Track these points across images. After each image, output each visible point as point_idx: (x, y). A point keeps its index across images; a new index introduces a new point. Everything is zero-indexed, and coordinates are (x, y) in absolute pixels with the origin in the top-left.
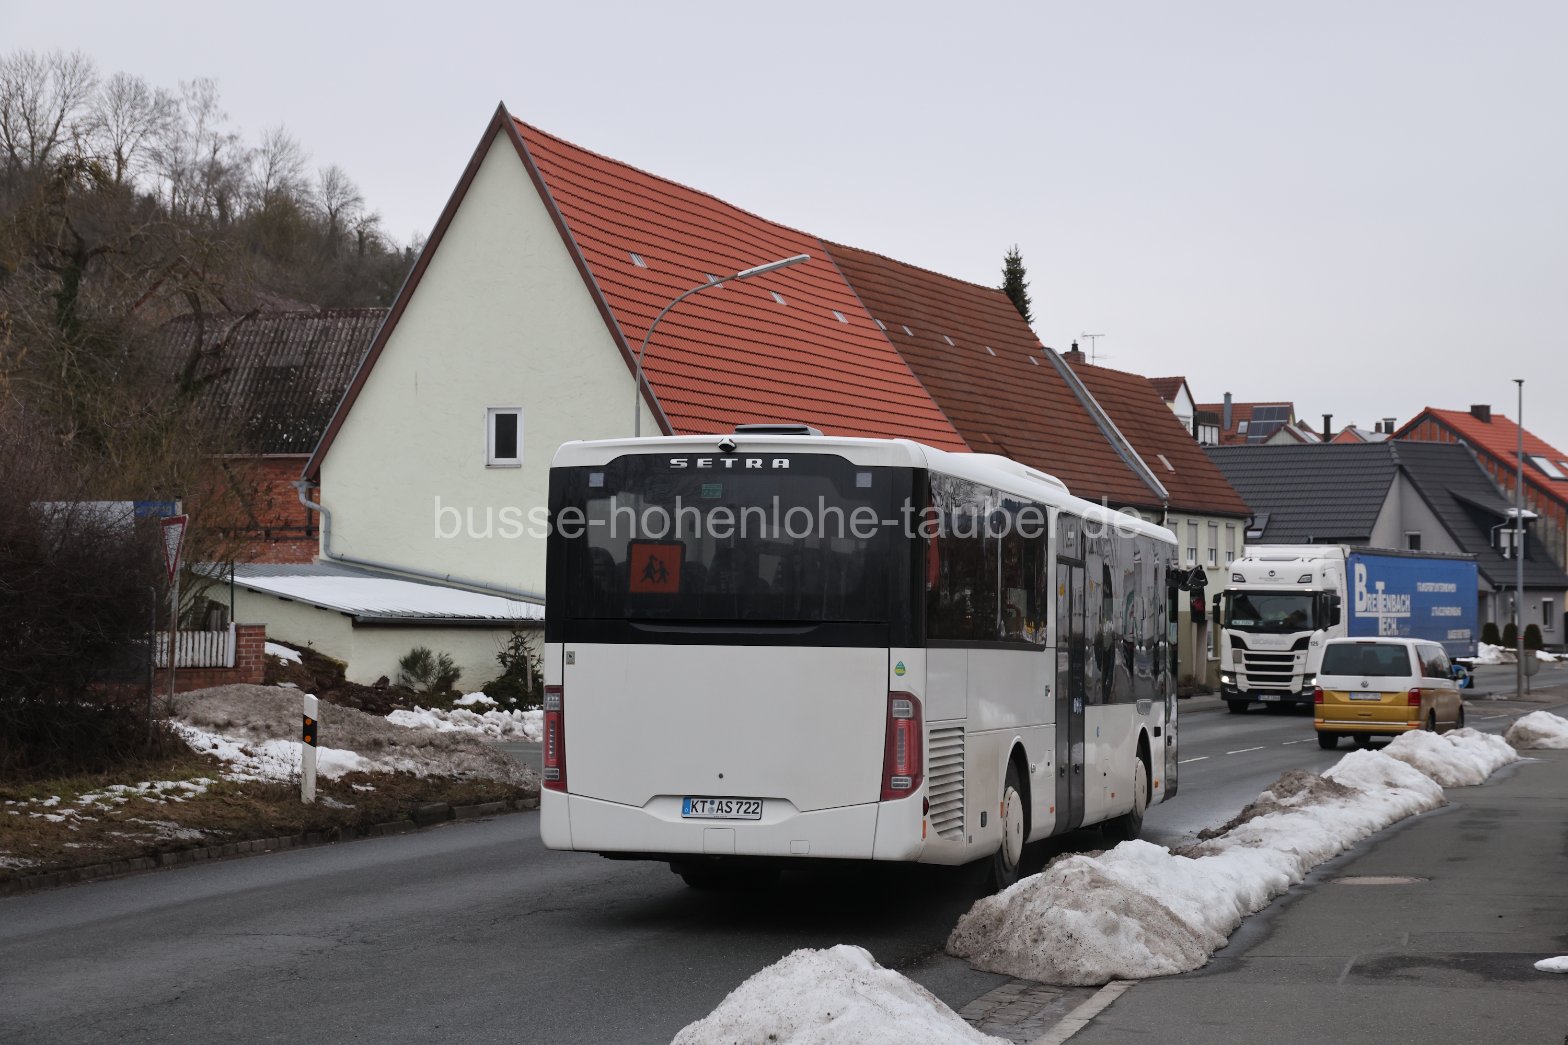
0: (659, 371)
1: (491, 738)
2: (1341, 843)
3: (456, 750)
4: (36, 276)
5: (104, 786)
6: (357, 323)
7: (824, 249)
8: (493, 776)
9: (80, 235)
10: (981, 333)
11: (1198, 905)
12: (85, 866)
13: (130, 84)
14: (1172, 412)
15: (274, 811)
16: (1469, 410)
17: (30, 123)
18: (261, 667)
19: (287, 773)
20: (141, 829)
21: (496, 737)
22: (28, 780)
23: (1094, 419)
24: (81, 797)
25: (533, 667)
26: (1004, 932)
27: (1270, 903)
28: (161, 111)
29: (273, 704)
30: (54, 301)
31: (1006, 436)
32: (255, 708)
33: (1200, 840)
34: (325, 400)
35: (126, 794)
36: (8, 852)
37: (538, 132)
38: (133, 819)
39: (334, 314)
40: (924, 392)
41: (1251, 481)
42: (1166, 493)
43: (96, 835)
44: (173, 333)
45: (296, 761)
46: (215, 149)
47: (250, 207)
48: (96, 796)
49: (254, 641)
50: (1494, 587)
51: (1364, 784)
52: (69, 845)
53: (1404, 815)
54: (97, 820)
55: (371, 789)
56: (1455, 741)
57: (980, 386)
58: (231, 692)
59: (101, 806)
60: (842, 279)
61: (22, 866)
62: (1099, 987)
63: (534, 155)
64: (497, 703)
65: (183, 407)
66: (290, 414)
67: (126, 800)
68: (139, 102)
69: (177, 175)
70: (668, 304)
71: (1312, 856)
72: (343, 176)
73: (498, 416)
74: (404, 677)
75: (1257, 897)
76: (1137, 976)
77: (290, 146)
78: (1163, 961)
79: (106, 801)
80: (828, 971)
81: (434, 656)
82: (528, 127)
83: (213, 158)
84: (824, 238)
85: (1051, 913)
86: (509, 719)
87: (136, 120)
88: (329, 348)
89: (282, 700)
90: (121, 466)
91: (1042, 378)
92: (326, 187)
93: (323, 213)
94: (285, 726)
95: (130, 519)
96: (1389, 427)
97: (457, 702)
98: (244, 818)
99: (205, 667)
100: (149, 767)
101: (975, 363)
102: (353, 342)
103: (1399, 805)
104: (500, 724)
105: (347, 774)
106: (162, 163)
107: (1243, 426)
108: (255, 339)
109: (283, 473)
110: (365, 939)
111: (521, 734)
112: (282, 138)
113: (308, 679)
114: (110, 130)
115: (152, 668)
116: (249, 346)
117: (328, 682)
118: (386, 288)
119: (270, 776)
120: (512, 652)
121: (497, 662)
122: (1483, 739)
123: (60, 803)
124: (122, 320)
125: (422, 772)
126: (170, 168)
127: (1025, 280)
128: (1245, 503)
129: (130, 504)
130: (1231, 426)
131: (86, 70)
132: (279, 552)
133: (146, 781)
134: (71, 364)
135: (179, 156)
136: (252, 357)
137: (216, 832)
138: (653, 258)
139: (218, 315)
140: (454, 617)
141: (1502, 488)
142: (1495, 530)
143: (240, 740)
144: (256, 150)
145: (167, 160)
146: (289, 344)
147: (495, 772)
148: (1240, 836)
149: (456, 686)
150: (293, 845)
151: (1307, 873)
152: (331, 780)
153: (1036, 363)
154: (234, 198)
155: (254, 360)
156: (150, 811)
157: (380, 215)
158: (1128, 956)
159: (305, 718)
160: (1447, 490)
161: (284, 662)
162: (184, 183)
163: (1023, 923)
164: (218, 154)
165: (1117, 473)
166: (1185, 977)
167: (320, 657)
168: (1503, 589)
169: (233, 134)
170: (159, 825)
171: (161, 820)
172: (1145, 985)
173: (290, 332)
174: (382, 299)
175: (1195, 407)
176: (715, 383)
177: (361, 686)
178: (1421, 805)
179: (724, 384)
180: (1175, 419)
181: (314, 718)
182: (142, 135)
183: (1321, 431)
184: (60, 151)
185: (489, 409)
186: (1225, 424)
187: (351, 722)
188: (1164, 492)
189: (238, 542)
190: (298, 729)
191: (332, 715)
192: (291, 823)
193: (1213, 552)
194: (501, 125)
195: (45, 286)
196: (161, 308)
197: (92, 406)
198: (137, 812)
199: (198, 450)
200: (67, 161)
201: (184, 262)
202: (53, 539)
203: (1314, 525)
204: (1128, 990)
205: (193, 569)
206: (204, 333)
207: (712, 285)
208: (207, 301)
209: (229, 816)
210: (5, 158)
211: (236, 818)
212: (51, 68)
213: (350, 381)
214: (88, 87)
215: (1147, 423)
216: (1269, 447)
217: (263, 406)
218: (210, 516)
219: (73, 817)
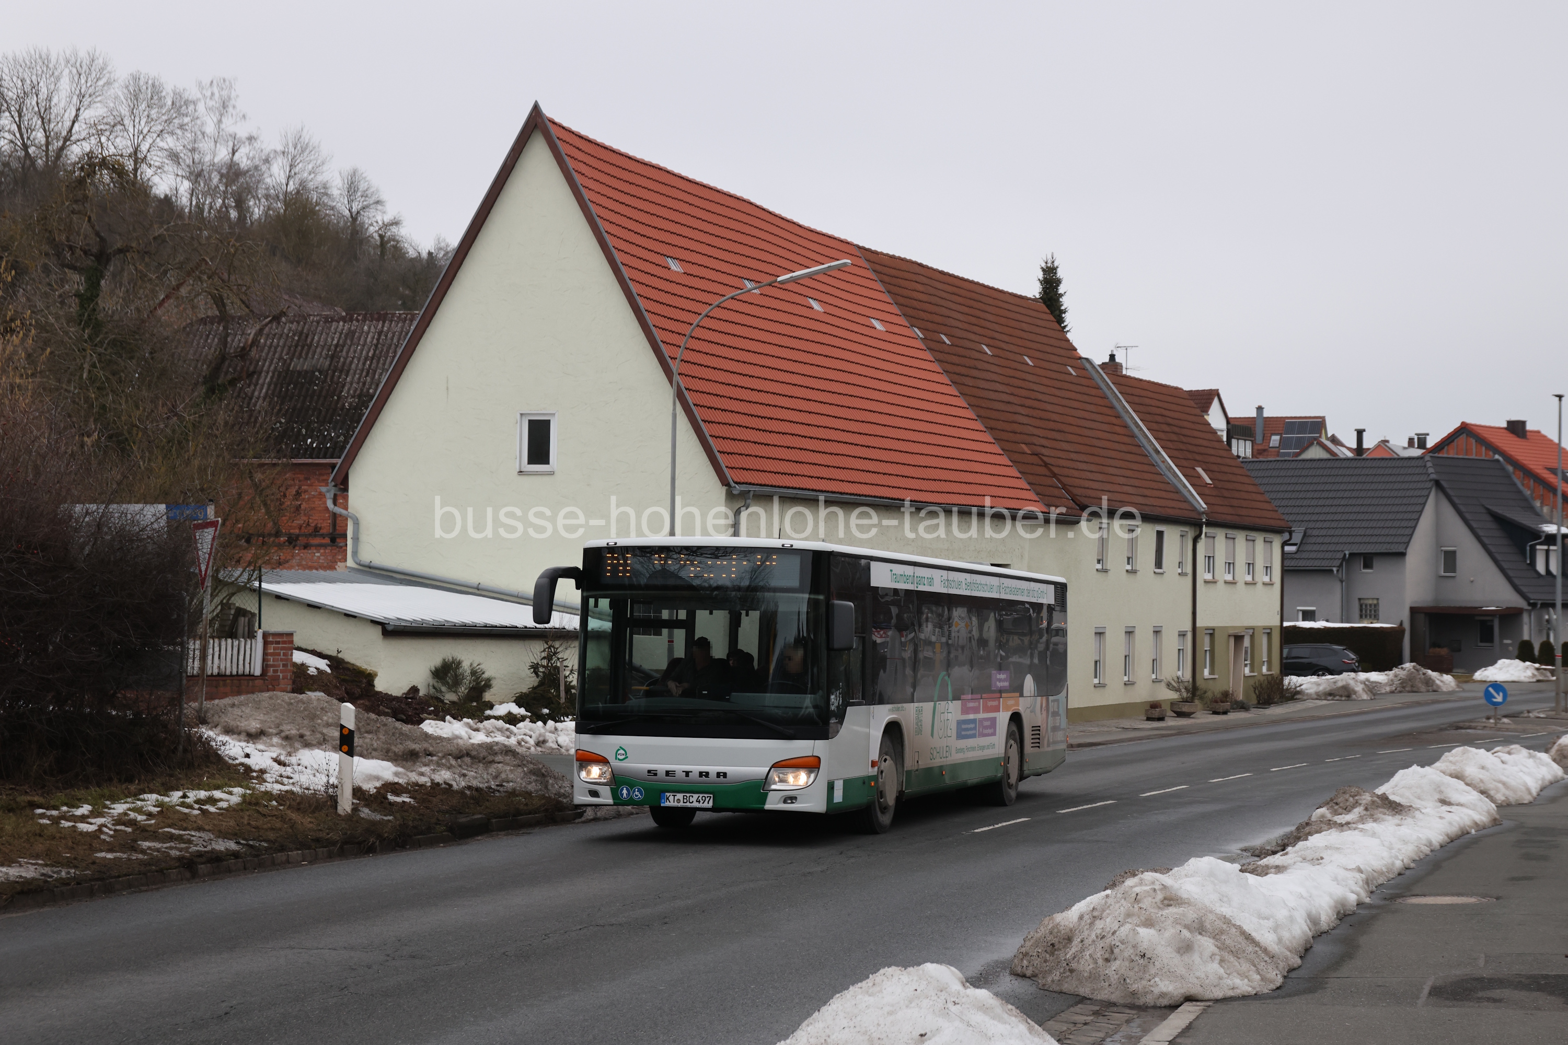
0: (696, 377)
1: (525, 750)
3: (493, 762)
4: (54, 276)
5: (136, 795)
6: (383, 327)
7: (860, 255)
8: (531, 787)
9: (102, 235)
10: (1019, 342)
11: (1271, 925)
12: (119, 877)
13: (147, 83)
14: (1210, 424)
15: (310, 822)
16: (1505, 425)
17: (46, 121)
18: (289, 675)
19: (323, 784)
20: (175, 839)
21: (529, 748)
22: (57, 788)
23: (1132, 431)
24: (113, 806)
25: (566, 677)
26: (1073, 950)
27: (1339, 922)
28: (178, 111)
29: (306, 713)
30: (74, 303)
31: (1044, 446)
32: (288, 716)
33: (1256, 859)
34: (350, 404)
35: (159, 804)
36: (40, 862)
37: (573, 133)
38: (166, 829)
39: (360, 318)
40: (961, 402)
41: (1287, 495)
42: (1205, 506)
43: (128, 844)
44: (195, 336)
45: (331, 772)
46: (233, 150)
47: (269, 209)
48: (128, 806)
49: (282, 649)
50: (1529, 604)
51: (1419, 801)
52: (103, 854)
53: (1460, 833)
54: (129, 830)
55: (408, 800)
56: (1503, 759)
57: (1018, 396)
58: (263, 700)
59: (132, 815)
60: (880, 286)
61: (55, 876)
62: (1174, 1007)
63: (569, 156)
64: (529, 714)
65: (210, 409)
66: (314, 419)
67: (159, 809)
68: (157, 102)
69: (196, 175)
70: (705, 310)
71: (1375, 874)
72: (365, 178)
73: (530, 422)
74: (434, 687)
75: (1326, 917)
76: (1212, 998)
77: (310, 148)
78: (1238, 981)
79: (139, 810)
80: (918, 990)
81: (466, 665)
82: (563, 128)
83: (232, 160)
84: (861, 245)
85: (1124, 931)
86: (543, 731)
87: (152, 120)
88: (355, 352)
89: (315, 710)
90: (147, 469)
91: (1078, 388)
92: (346, 190)
93: (343, 216)
94: (319, 736)
95: (163, 522)
96: (1422, 443)
97: (488, 712)
98: (280, 829)
99: (231, 675)
100: (180, 776)
101: (1011, 372)
102: (379, 346)
103: (1455, 824)
104: (533, 735)
105: (383, 785)
106: (179, 163)
107: (1275, 440)
108: (278, 343)
109: (307, 479)
110: (413, 954)
111: (555, 746)
112: (302, 139)
113: (338, 688)
114: (127, 131)
115: (184, 675)
116: (273, 349)
117: (357, 691)
118: (407, 292)
119: (305, 786)
120: (545, 662)
121: (529, 672)
122: (1531, 756)
123: (91, 812)
124: (143, 321)
125: (459, 783)
126: (188, 170)
127: (1061, 290)
128: (1283, 517)
129: (162, 507)
130: (1263, 440)
131: (102, 70)
132: (302, 559)
133: (178, 790)
134: (94, 366)
135: (197, 157)
136: (275, 360)
137: (251, 843)
138: (689, 262)
139: (240, 318)
140: (486, 627)
141: (1538, 504)
142: (1531, 546)
143: (273, 749)
144: (275, 152)
145: (184, 161)
146: (313, 348)
147: (534, 784)
148: (1300, 854)
149: (488, 696)
150: (331, 857)
151: (1372, 892)
152: (366, 791)
153: (1074, 373)
154: (252, 199)
155: (277, 363)
156: (183, 821)
157: (401, 218)
158: (1203, 976)
159: (342, 727)
160: (1483, 506)
161: (312, 671)
162: (202, 185)
163: (1093, 941)
164: (237, 154)
165: (1155, 485)
166: (1260, 999)
167: (348, 666)
168: (1539, 606)
169: (252, 134)
170: (193, 836)
171: (195, 830)
172: (1220, 1007)
173: (314, 335)
174: (404, 304)
175: (1228, 420)
176: (752, 390)
177: (391, 695)
178: (1476, 823)
179: (761, 391)
180: (1214, 432)
181: (351, 727)
182: (158, 136)
183: (1354, 445)
184: (75, 152)
185: (522, 415)
186: (1257, 438)
187: (386, 732)
188: (1203, 505)
189: (265, 548)
190: (333, 739)
191: (369, 724)
192: (328, 834)
193: (1250, 566)
194: (536, 125)
195: (63, 287)
196: (185, 309)
197: (115, 409)
198: (170, 821)
199: (226, 454)
200: (90, 158)
201: (207, 263)
202: (84, 542)
203: (1349, 540)
204: (1204, 1011)
205: (221, 575)
206: (227, 335)
207: (749, 291)
208: (232, 303)
209: (265, 826)
210: (19, 157)
211: (272, 829)
212: (66, 66)
213: (377, 385)
214: (104, 86)
215: (1184, 435)
216: (1303, 460)
217: (287, 410)
218: (237, 521)
219: (106, 826)
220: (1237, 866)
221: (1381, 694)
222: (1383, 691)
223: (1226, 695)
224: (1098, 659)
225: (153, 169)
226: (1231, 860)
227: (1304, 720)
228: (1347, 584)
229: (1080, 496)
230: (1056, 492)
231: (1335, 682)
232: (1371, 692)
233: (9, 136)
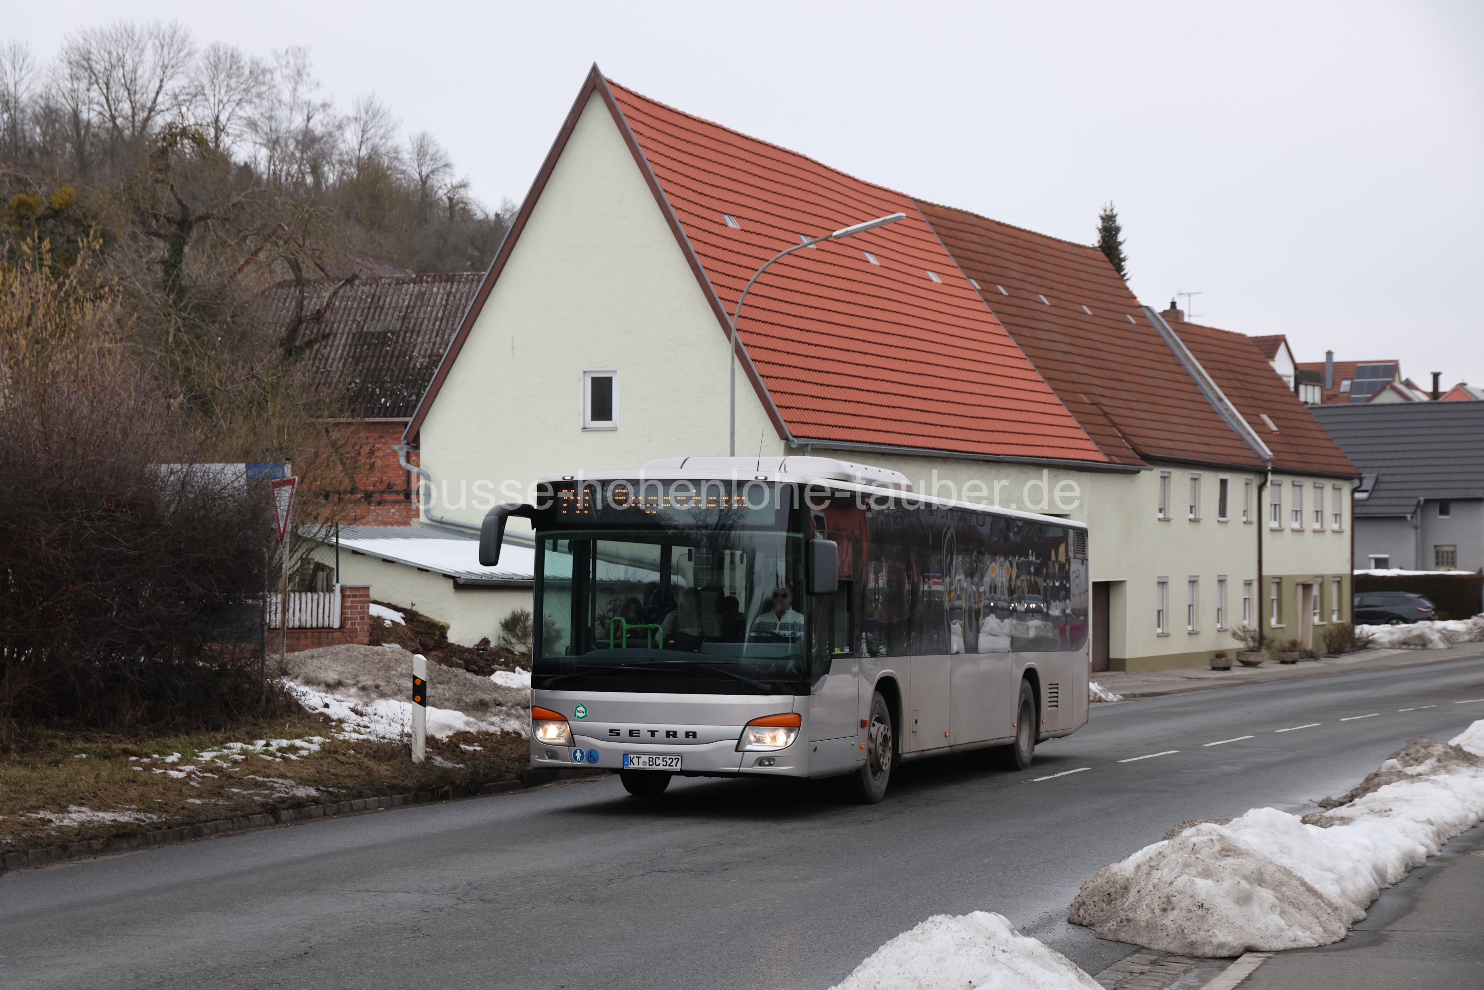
0: (754, 333)
2: (1477, 813)
4: (141, 244)
5: (222, 744)
6: (451, 288)
7: (917, 208)
9: (184, 202)
10: (1077, 291)
11: (1334, 876)
12: (207, 821)
13: (226, 53)
14: (1274, 371)
15: (386, 769)
17: (131, 92)
18: (366, 627)
19: (398, 732)
20: (259, 786)
22: (149, 736)
23: (1194, 379)
24: (200, 754)
26: (1130, 900)
27: (1407, 875)
28: (256, 80)
29: (382, 664)
30: (159, 269)
31: (1103, 396)
32: (364, 668)
33: (1323, 809)
34: (422, 364)
35: (244, 752)
36: (134, 807)
37: (631, 93)
38: (251, 776)
39: (429, 279)
40: (1019, 353)
41: (1357, 441)
42: (1270, 453)
43: (217, 792)
44: (273, 300)
45: (406, 721)
46: (308, 117)
47: (343, 173)
48: (214, 753)
49: (360, 602)
52: (192, 800)
54: (216, 777)
55: (478, 748)
57: (1076, 346)
58: (341, 652)
59: (219, 763)
60: (936, 238)
61: (148, 821)
62: (1233, 958)
63: (627, 116)
65: (287, 371)
66: (387, 378)
67: (243, 757)
68: (235, 72)
69: (273, 143)
70: (762, 266)
71: (1447, 827)
72: (433, 142)
73: (594, 379)
74: (504, 639)
75: (1394, 870)
76: (1273, 948)
77: (381, 113)
78: (1299, 933)
79: (225, 758)
80: (967, 938)
82: (622, 88)
83: (307, 126)
84: (917, 197)
85: (1181, 882)
87: (231, 89)
88: (425, 313)
89: (390, 661)
90: (229, 429)
91: (1139, 337)
92: (416, 154)
93: (414, 180)
94: (394, 686)
95: (243, 481)
98: (358, 777)
99: (312, 628)
100: (264, 725)
101: (1070, 322)
102: (448, 307)
105: (454, 734)
106: (257, 131)
107: (1346, 385)
108: (352, 305)
109: (381, 437)
110: (483, 898)
112: (373, 105)
113: (412, 640)
114: (207, 100)
115: (266, 628)
116: (347, 311)
117: (431, 643)
118: (476, 253)
119: (381, 735)
123: (181, 760)
124: (225, 286)
126: (265, 137)
127: (1120, 237)
128: (1353, 463)
129: (242, 466)
130: (1333, 385)
131: (184, 40)
132: (378, 515)
133: (261, 738)
134: (178, 330)
135: (273, 124)
136: (350, 322)
137: (331, 789)
138: (747, 219)
139: (315, 281)
143: (351, 699)
144: (348, 118)
145: (262, 128)
146: (385, 310)
148: (1367, 806)
150: (406, 803)
151: (1443, 845)
152: (440, 739)
153: (1134, 322)
154: (327, 165)
155: (352, 325)
156: (267, 768)
157: (469, 181)
158: (1263, 927)
159: (415, 678)
161: (387, 623)
162: (279, 151)
163: (1150, 891)
164: (312, 121)
165: (1218, 433)
166: (1323, 951)
167: (422, 618)
169: (325, 101)
170: (276, 782)
171: (278, 777)
172: (1281, 958)
173: (386, 297)
174: (472, 264)
175: (1296, 366)
176: (809, 344)
177: (463, 647)
179: (818, 345)
180: (1279, 378)
181: (423, 678)
182: (237, 104)
183: (1430, 389)
184: (159, 122)
185: (585, 372)
186: (1327, 383)
187: (457, 683)
188: (1267, 452)
189: (342, 505)
190: (407, 689)
191: (440, 675)
192: (403, 781)
193: (1318, 513)
194: (595, 87)
195: (150, 253)
196: (263, 274)
197: (199, 371)
198: (254, 769)
199: (303, 413)
200: (171, 129)
201: (283, 229)
202: (169, 500)
203: (1424, 486)
204: (1265, 962)
205: (300, 531)
206: (304, 298)
207: (805, 246)
208: (307, 267)
209: (343, 774)
210: (108, 128)
211: (350, 776)
212: (150, 39)
213: (447, 345)
214: (185, 57)
215: (1248, 382)
216: (1375, 405)
217: (361, 371)
218: (315, 479)
219: (194, 773)
220: (1298, 818)
221: (1460, 643)
222: (1462, 640)
223: (1294, 645)
224: (1160, 608)
225: (231, 138)
226: (1293, 811)
227: (1377, 669)
228: (1422, 532)
229: (1141, 445)
230: (1115, 441)
231: (1410, 631)
232: (1449, 641)
233: (98, 108)
